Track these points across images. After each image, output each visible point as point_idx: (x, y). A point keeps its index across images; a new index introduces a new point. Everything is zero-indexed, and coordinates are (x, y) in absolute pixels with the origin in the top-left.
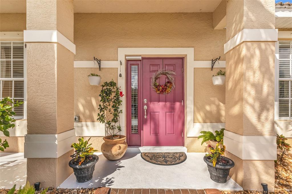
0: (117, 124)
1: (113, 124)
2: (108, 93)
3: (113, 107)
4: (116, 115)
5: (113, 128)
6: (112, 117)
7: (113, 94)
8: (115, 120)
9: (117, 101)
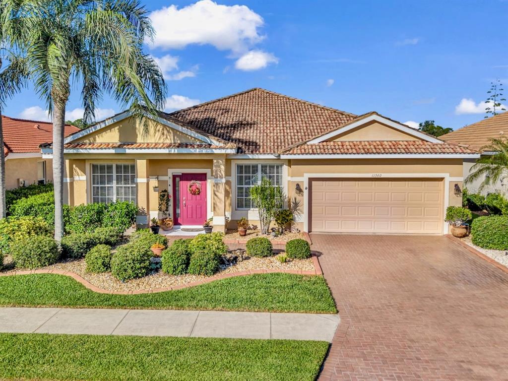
0: (168, 212)
1: (166, 212)
2: (163, 196)
3: (166, 203)
4: (167, 208)
5: (166, 214)
6: (165, 208)
7: (166, 196)
8: (167, 210)
9: (168, 200)
